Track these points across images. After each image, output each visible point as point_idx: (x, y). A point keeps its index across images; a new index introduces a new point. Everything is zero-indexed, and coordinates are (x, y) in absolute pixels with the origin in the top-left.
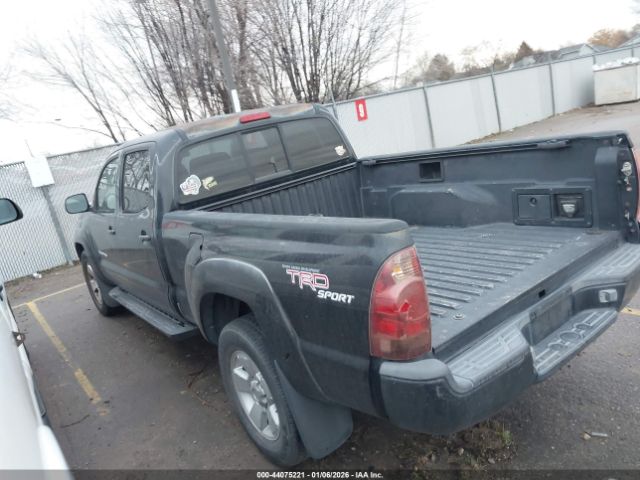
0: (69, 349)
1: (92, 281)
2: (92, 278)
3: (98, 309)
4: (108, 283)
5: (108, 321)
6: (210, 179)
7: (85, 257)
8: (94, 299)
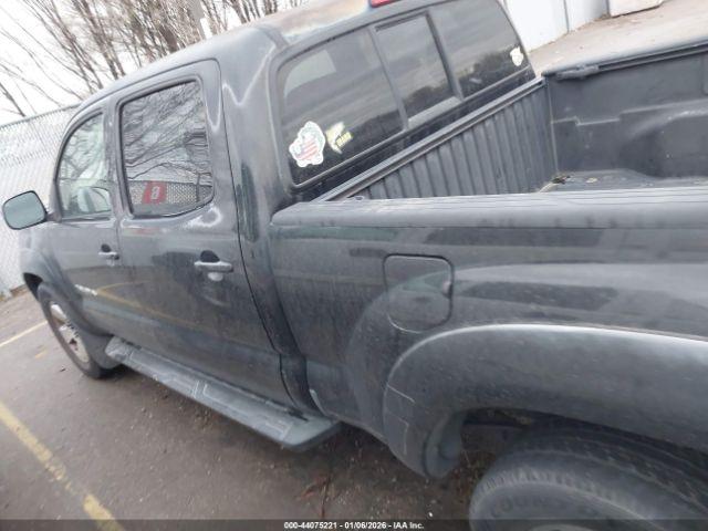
0: (55, 453)
1: (63, 329)
2: (62, 323)
3: (82, 369)
4: (96, 333)
5: (102, 388)
6: (339, 127)
7: (45, 294)
8: (72, 355)
